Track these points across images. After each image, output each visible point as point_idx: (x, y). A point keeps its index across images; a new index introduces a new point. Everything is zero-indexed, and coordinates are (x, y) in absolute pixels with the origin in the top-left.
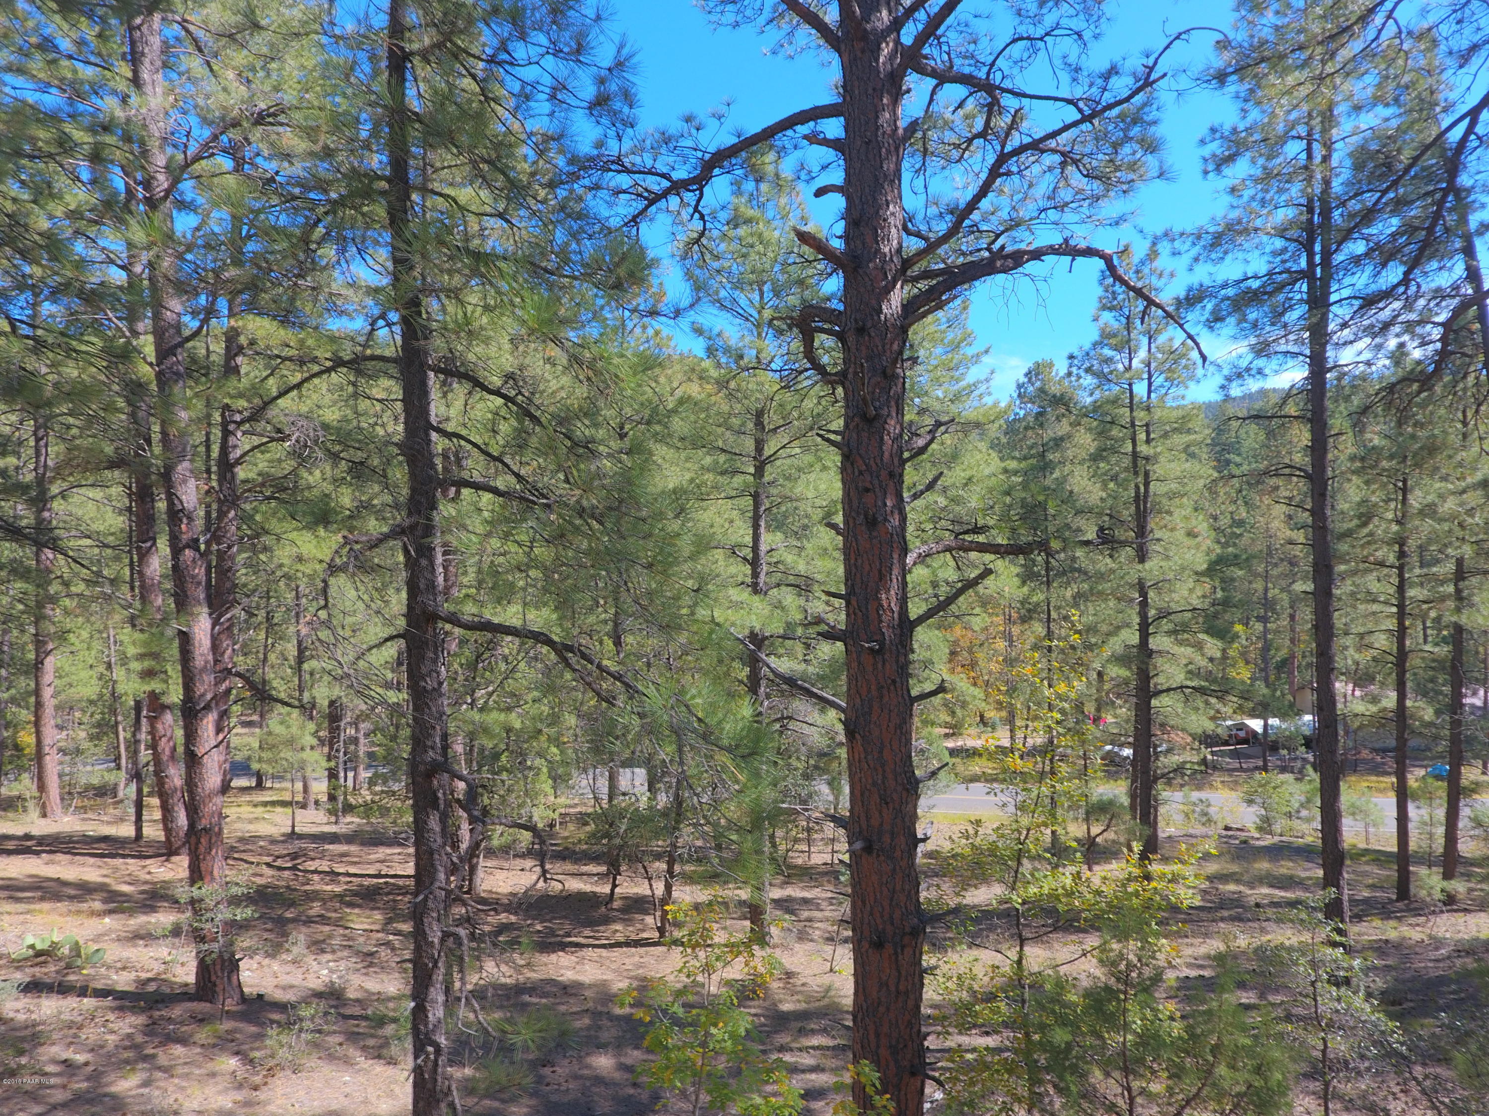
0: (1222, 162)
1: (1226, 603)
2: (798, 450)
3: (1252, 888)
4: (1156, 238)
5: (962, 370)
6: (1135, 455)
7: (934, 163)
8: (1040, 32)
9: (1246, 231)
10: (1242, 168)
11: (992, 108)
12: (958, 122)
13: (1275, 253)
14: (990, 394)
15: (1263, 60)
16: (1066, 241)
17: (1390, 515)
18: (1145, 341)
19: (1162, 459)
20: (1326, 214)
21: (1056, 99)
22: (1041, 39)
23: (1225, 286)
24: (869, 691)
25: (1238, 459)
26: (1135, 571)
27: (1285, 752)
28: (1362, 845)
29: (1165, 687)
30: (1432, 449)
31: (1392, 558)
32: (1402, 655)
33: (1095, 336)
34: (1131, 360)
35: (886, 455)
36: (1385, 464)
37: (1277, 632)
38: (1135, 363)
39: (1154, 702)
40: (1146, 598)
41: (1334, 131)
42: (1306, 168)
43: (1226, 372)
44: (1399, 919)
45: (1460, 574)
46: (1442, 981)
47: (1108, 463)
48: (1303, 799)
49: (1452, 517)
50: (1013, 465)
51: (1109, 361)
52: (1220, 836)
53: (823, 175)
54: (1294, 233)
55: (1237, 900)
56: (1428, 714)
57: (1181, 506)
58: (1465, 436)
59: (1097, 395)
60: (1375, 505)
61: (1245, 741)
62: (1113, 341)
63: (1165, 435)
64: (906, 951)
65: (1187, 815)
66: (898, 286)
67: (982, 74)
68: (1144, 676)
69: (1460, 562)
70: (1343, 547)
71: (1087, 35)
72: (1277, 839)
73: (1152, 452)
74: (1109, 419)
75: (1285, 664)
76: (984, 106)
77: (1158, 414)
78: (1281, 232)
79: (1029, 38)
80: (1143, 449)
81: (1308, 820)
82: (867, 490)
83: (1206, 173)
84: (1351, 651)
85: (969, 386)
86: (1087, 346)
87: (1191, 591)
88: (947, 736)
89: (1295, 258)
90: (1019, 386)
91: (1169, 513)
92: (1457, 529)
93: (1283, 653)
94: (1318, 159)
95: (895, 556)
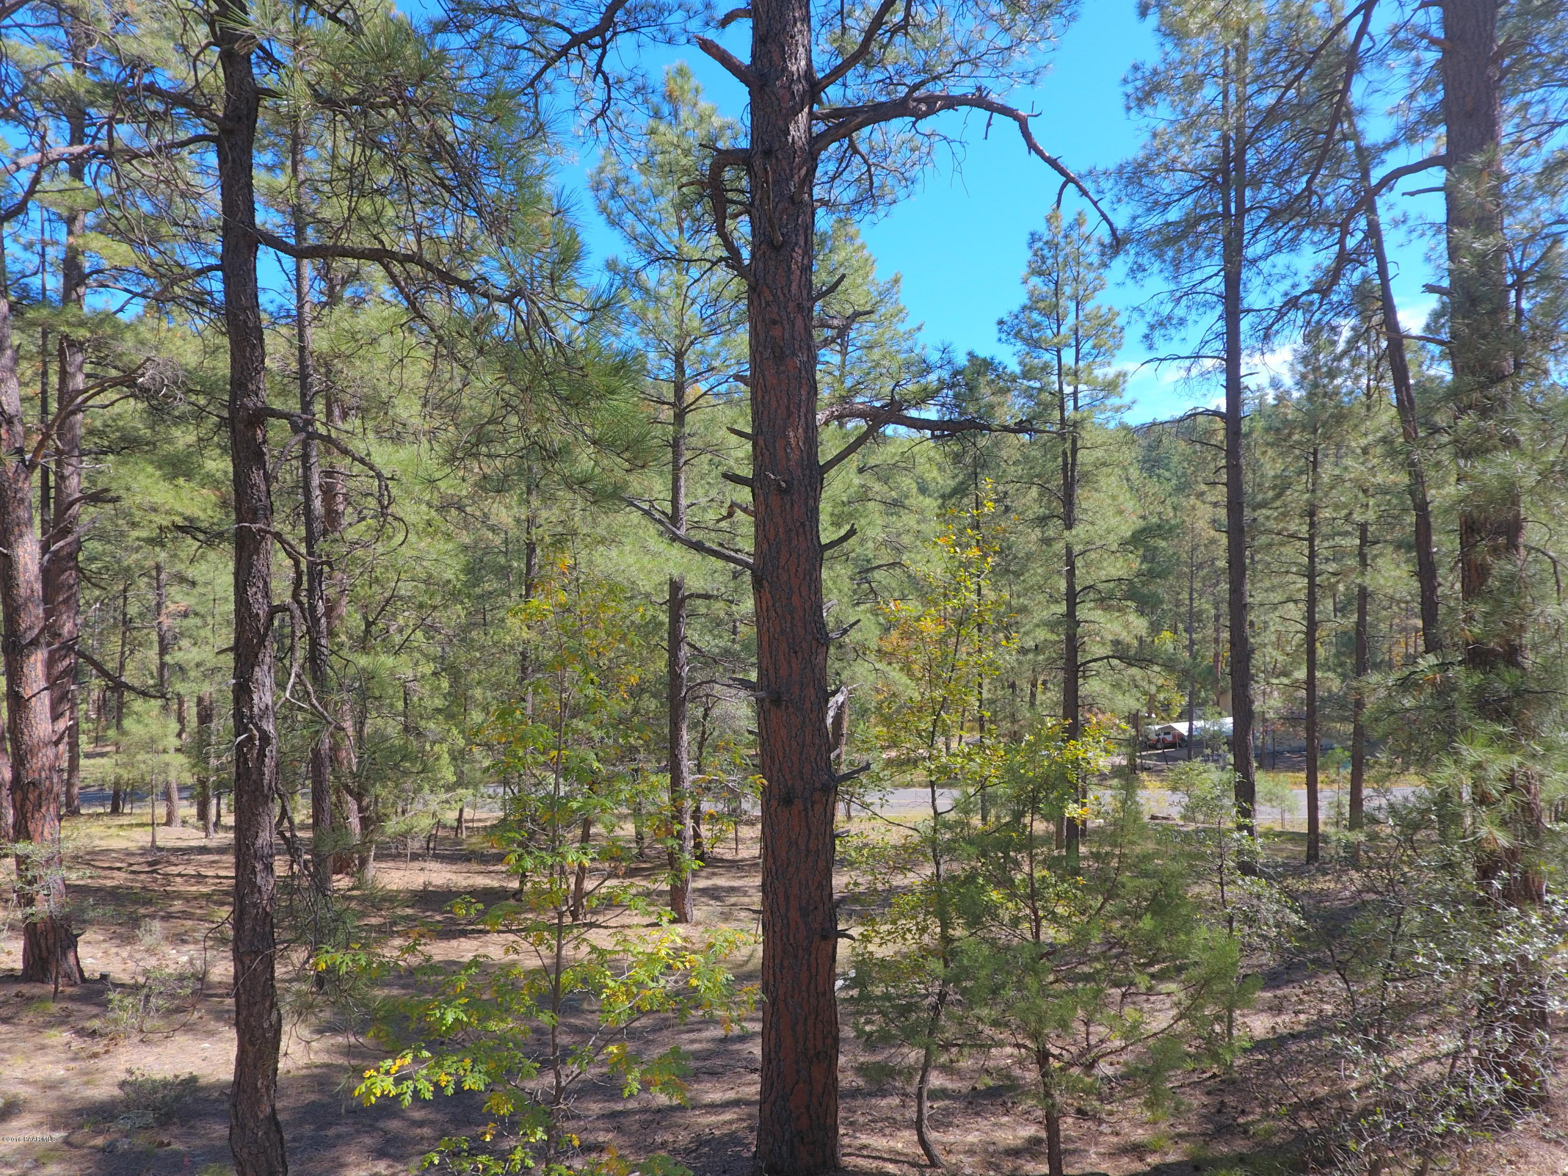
6: (1063, 422)
16: (980, 93)
17: (1302, 486)
18: (1072, 307)
24: (777, 535)
25: (1167, 474)
26: (1063, 540)
29: (1092, 656)
30: (1339, 420)
31: (1303, 531)
32: (1312, 625)
33: (1024, 299)
34: (1059, 326)
35: (794, 286)
38: (1063, 329)
39: (1082, 684)
40: (1073, 568)
45: (1364, 544)
51: (1036, 326)
58: (1369, 408)
60: (1289, 478)
61: (1172, 745)
62: (1042, 306)
64: (816, 807)
68: (1072, 643)
69: (1364, 528)
70: (1259, 519)
72: (1199, 825)
73: (1079, 418)
75: (1211, 671)
80: (1071, 415)
83: (1129, 109)
86: (1017, 310)
92: (1361, 495)
93: (1208, 662)
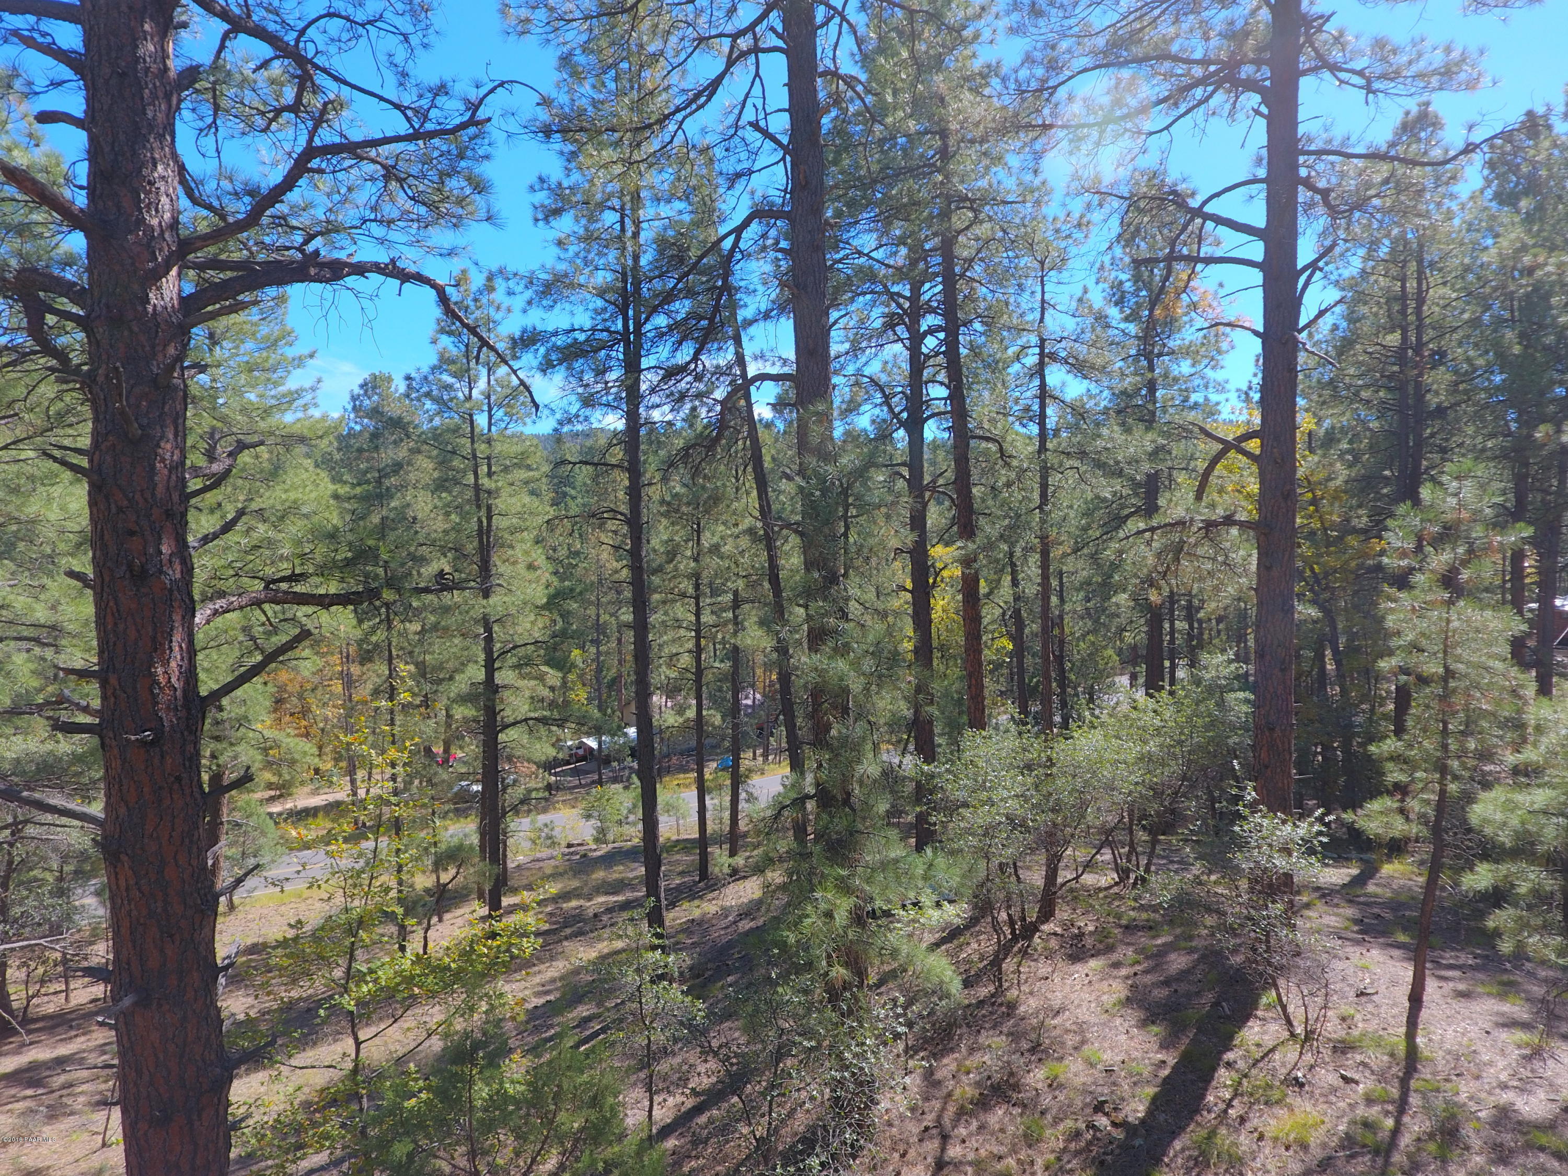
0: (551, 214)
1: (563, 634)
2: (31, 454)
3: (590, 900)
4: (491, 273)
5: (280, 373)
6: (477, 487)
7: (228, 125)
8: (360, 17)
9: (571, 286)
10: (566, 224)
11: (304, 81)
12: (261, 84)
13: (597, 312)
14: (316, 405)
15: (581, 129)
16: (393, 261)
17: (689, 553)
18: (484, 372)
19: (504, 494)
20: (637, 285)
21: (381, 98)
22: (363, 25)
23: (556, 333)
24: (139, 796)
25: (573, 492)
26: (479, 606)
27: (615, 764)
28: (674, 838)
29: (511, 720)
30: (716, 499)
31: (691, 590)
32: (699, 672)
33: (434, 360)
34: (471, 389)
35: (160, 490)
36: (684, 509)
37: (608, 653)
38: (475, 393)
39: (502, 737)
40: (491, 634)
41: (641, 212)
42: (619, 238)
43: (558, 416)
44: (701, 897)
45: (736, 604)
46: (730, 944)
47: (450, 492)
48: (630, 805)
49: (729, 557)
50: (343, 490)
51: (448, 387)
52: (564, 855)
53: (54, 93)
54: (610, 296)
55: (580, 915)
56: (717, 720)
57: (522, 541)
58: (737, 489)
59: (437, 421)
60: (678, 545)
61: (583, 758)
62: (453, 368)
63: (506, 469)
65: (534, 842)
66: (174, 272)
67: (291, 37)
68: (491, 712)
69: (736, 593)
70: (656, 580)
71: (414, 40)
72: (611, 846)
73: (493, 486)
74: (449, 448)
75: (615, 682)
76: (294, 76)
77: (498, 447)
78: (601, 293)
79: (347, 19)
80: (485, 482)
81: (634, 824)
82: (132, 533)
83: (537, 220)
84: (664, 668)
85: (290, 393)
86: (425, 370)
87: (533, 623)
88: (272, 799)
89: (613, 318)
90: (354, 398)
91: (512, 547)
92: (733, 566)
93: (613, 673)
94: (629, 234)
95: (177, 617)
